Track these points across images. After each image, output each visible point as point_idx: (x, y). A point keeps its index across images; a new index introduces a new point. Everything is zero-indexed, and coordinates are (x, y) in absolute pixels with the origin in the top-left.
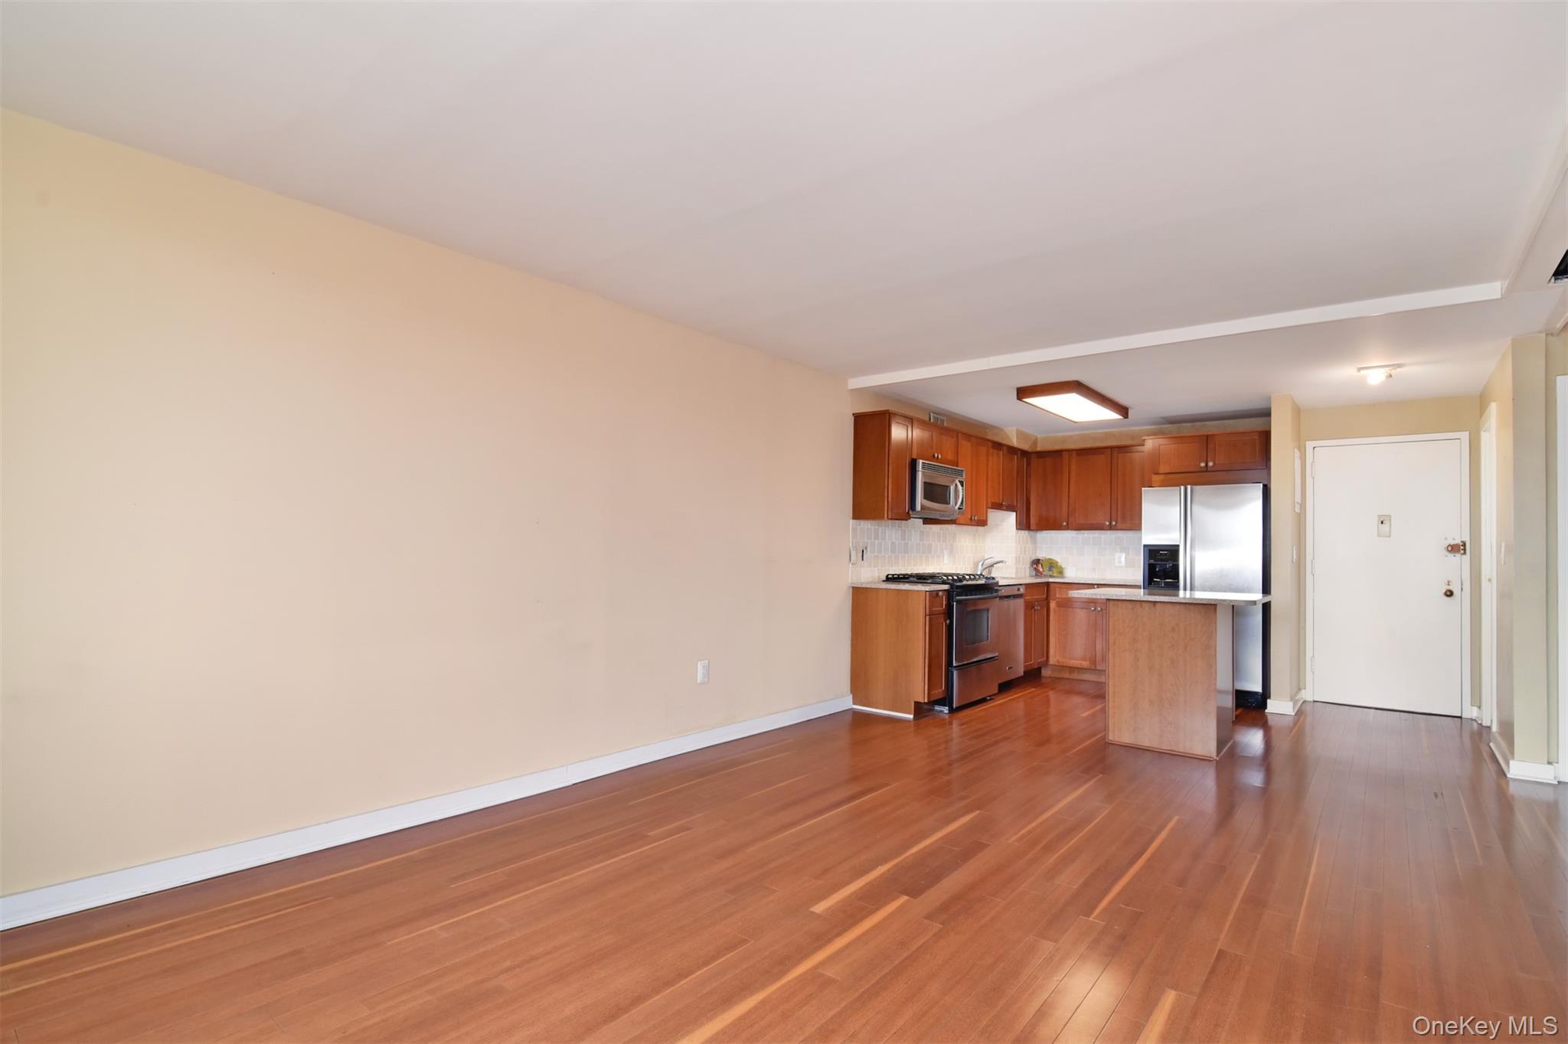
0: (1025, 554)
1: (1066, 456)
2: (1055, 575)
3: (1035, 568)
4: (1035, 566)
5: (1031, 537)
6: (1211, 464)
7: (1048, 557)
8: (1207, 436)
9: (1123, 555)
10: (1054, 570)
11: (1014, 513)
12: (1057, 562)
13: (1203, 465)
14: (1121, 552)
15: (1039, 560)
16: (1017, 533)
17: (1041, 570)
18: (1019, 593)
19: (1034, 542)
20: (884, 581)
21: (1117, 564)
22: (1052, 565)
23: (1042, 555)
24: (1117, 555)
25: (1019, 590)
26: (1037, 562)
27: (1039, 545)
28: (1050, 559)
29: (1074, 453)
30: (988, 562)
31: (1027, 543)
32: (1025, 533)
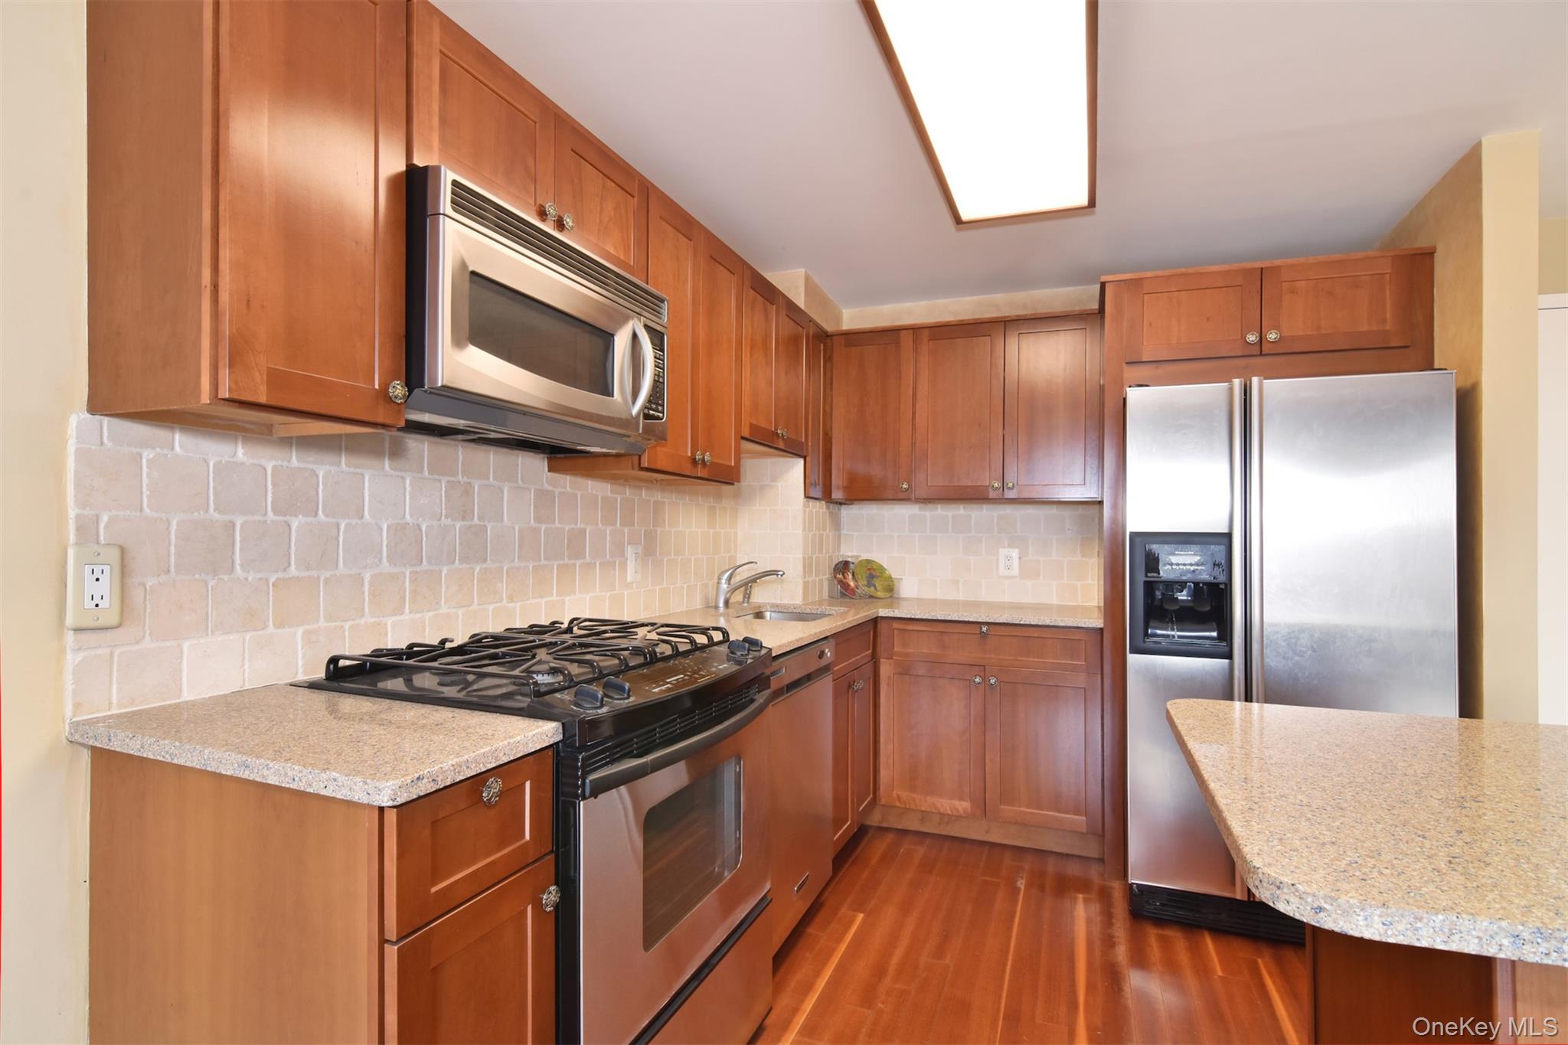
0: (821, 551)
1: (906, 339)
2: (880, 594)
3: (841, 582)
4: (840, 576)
5: (831, 514)
6: (1272, 336)
7: (865, 556)
8: (1262, 269)
9: (1015, 553)
10: (878, 584)
11: (800, 463)
12: (882, 568)
13: (1252, 338)
14: (1010, 546)
15: (846, 563)
16: (805, 506)
17: (852, 584)
18: (824, 662)
19: (837, 524)
20: (313, 686)
21: (1003, 571)
22: (873, 572)
23: (851, 551)
24: (1003, 552)
25: (822, 654)
26: (843, 567)
27: (844, 532)
28: (869, 562)
29: (926, 334)
30: (743, 575)
31: (824, 529)
32: (820, 507)
